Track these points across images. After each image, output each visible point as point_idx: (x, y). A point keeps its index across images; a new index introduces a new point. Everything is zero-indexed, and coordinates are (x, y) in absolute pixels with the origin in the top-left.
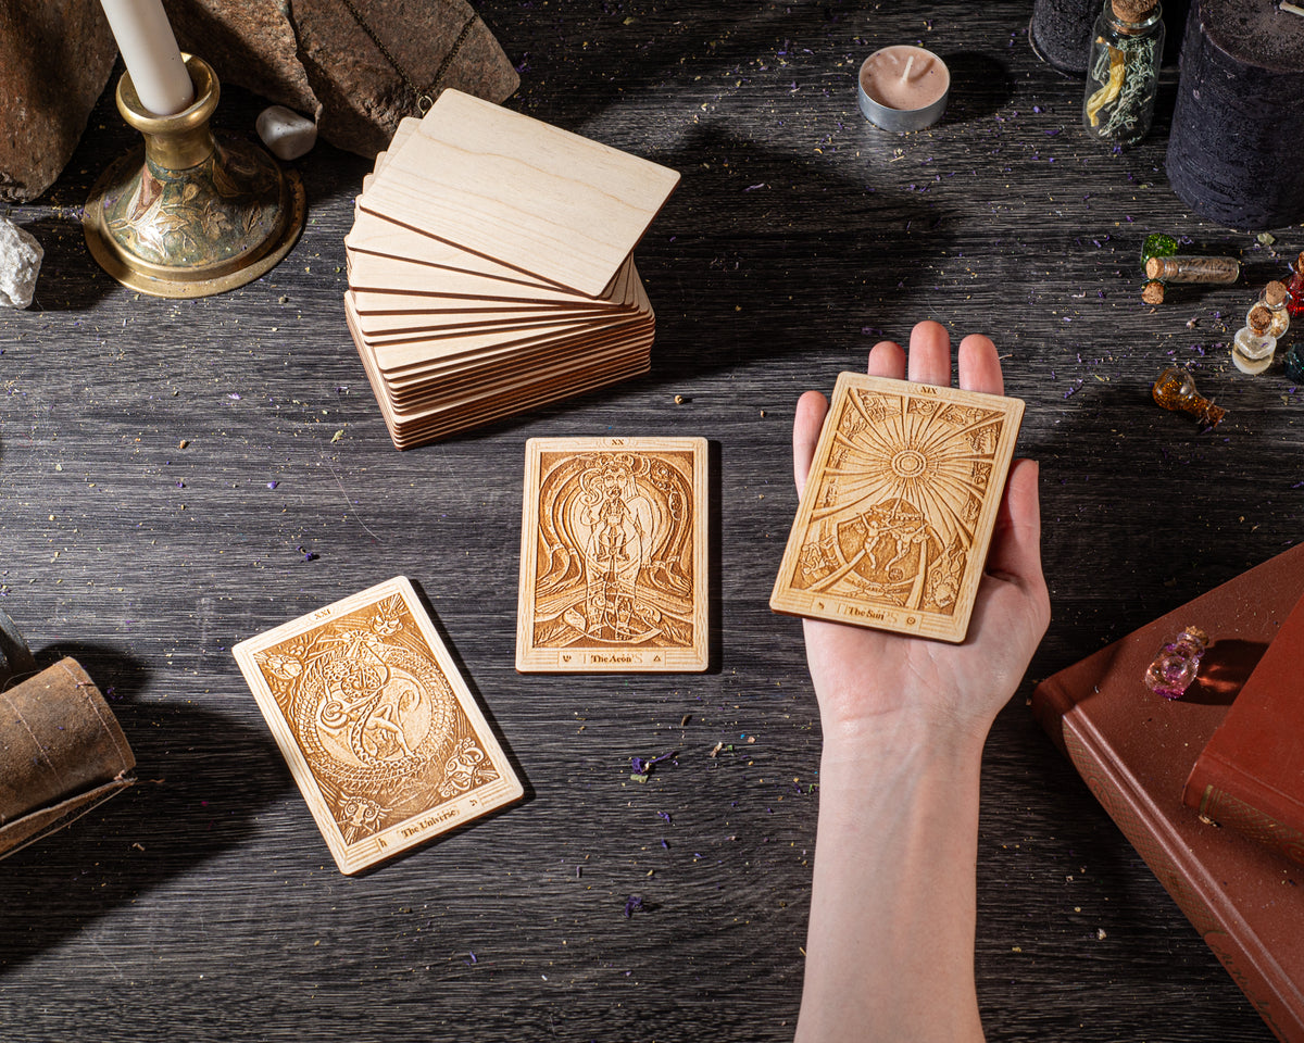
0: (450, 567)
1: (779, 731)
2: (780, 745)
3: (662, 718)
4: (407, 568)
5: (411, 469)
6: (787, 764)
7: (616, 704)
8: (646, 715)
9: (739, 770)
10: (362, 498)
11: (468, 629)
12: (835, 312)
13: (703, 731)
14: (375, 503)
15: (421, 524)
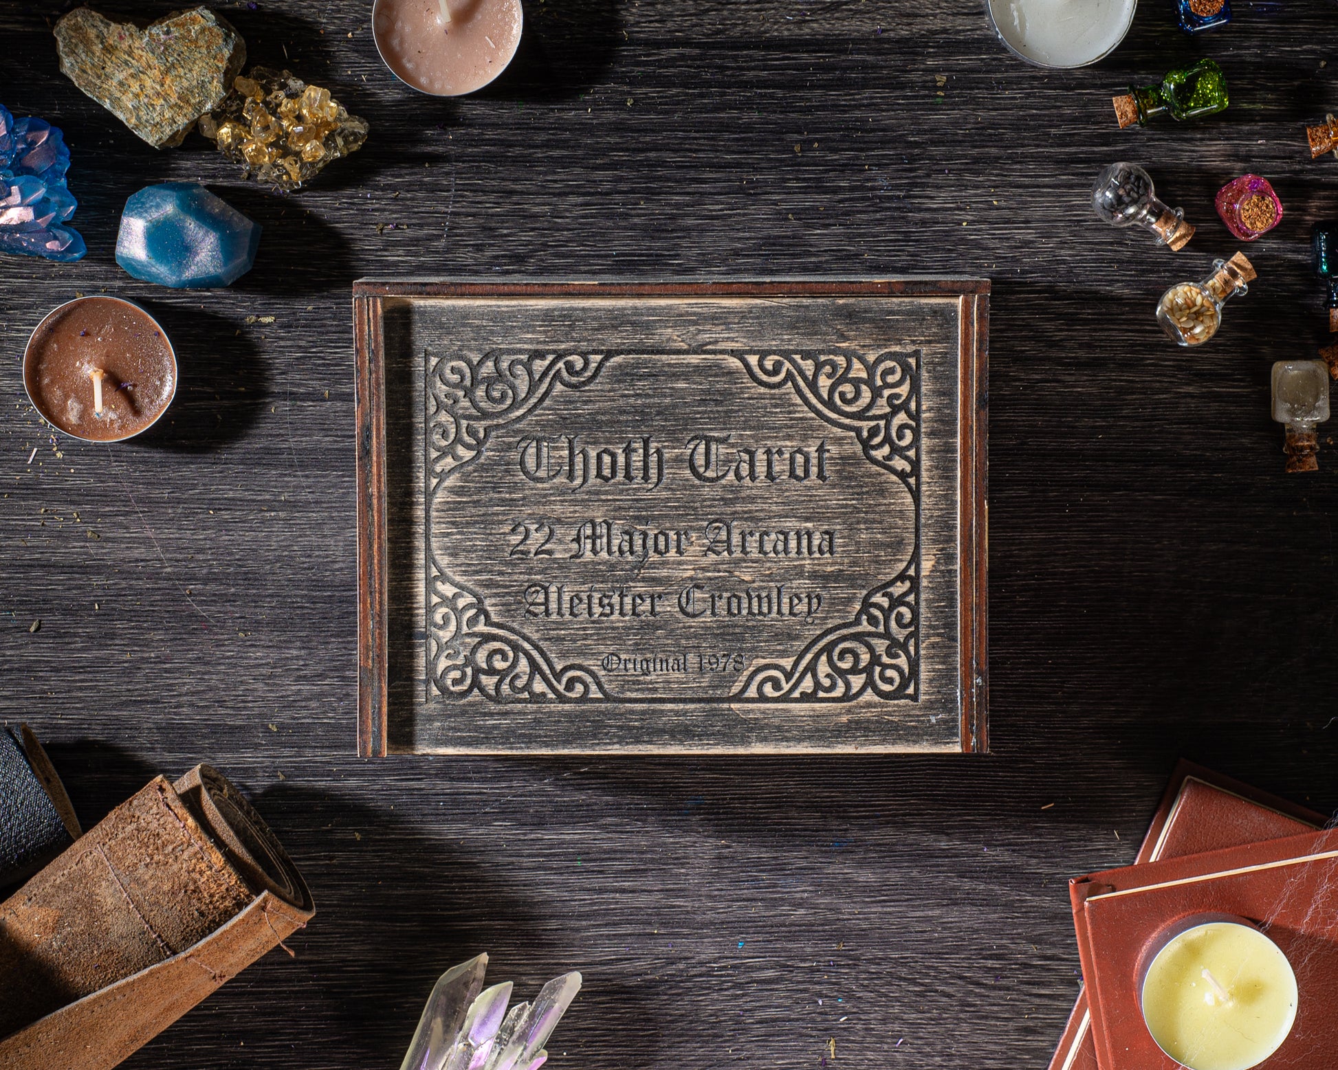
0: (320, 668)
1: (792, 937)
2: (790, 958)
3: (630, 916)
4: (256, 672)
5: (248, 495)
6: (801, 987)
7: (566, 895)
8: (607, 912)
9: (736, 997)
10: (180, 549)
11: (351, 774)
12: (890, 198)
13: (686, 936)
14: (201, 557)
15: (271, 596)
